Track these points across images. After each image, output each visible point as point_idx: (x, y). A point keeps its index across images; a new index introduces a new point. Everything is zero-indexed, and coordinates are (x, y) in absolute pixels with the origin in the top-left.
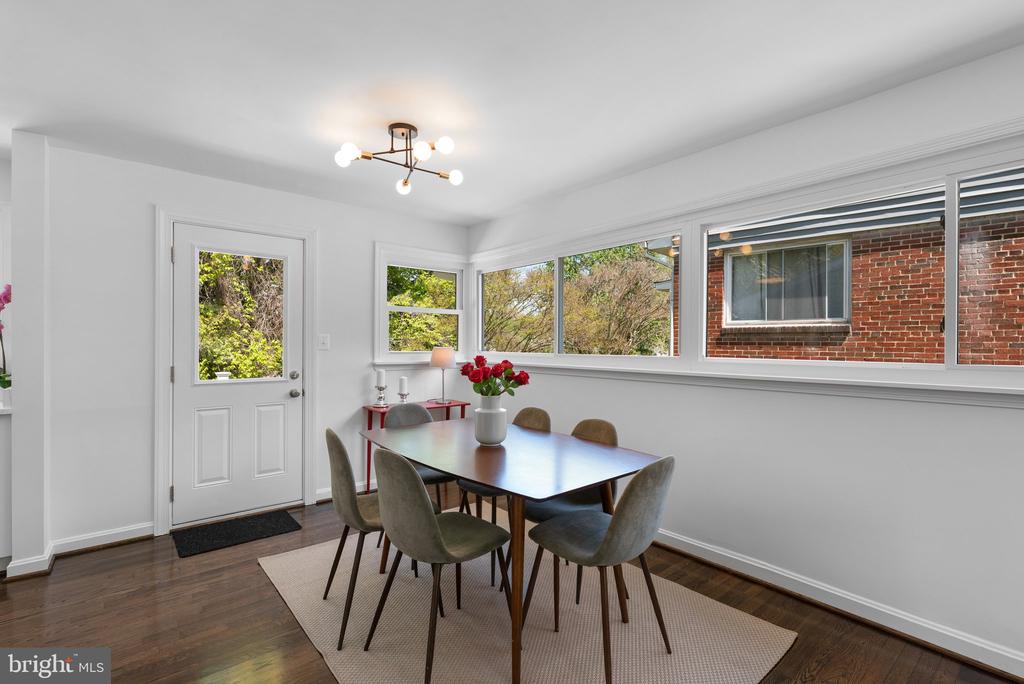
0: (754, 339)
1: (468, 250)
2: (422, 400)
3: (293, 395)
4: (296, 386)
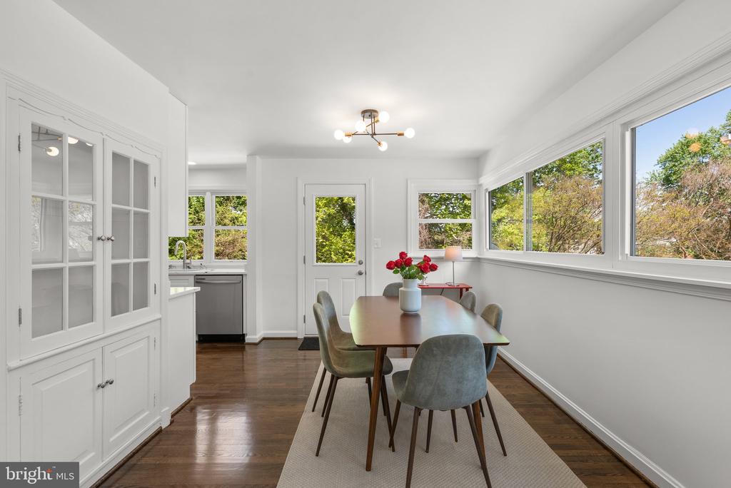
1: (477, 175)
2: (443, 282)
3: (360, 273)
4: (362, 268)
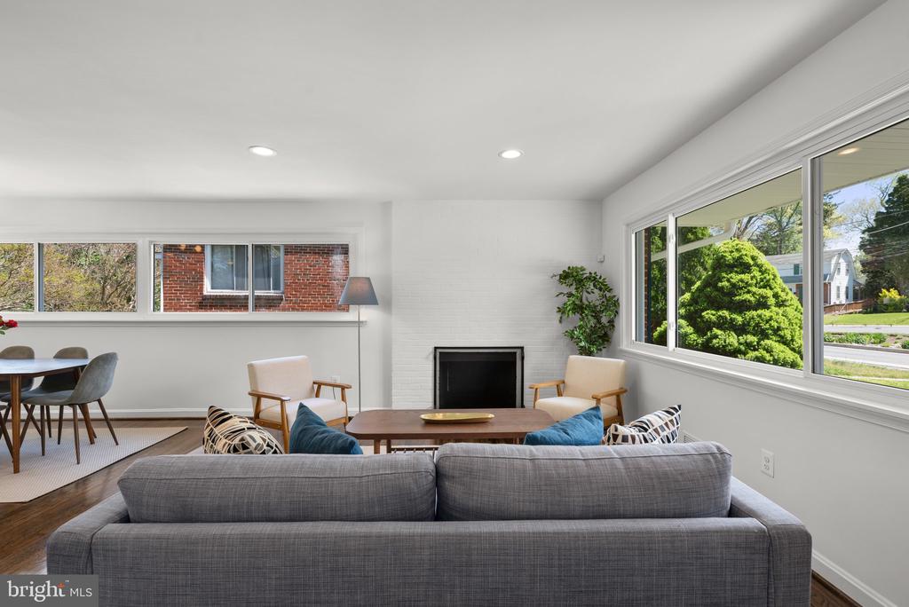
0: (226, 303)
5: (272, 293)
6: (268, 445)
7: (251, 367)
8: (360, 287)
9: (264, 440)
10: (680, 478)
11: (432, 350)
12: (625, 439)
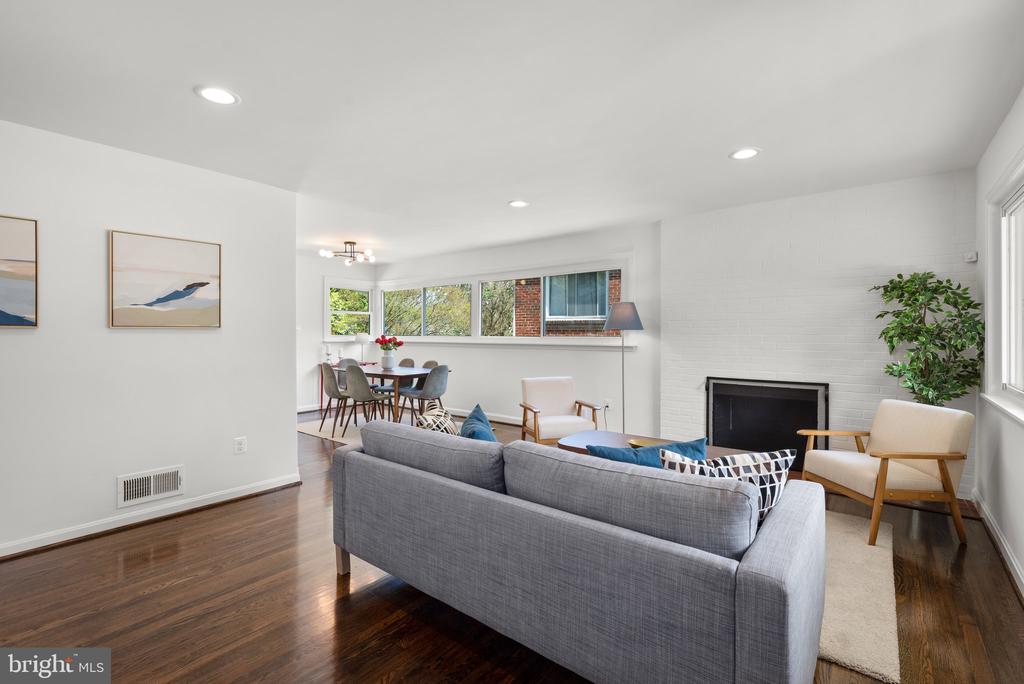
0: (561, 328)
1: (376, 279)
5: (598, 318)
6: (438, 426)
7: (523, 382)
8: (626, 312)
9: (435, 423)
10: (672, 502)
11: (704, 380)
12: (672, 466)
